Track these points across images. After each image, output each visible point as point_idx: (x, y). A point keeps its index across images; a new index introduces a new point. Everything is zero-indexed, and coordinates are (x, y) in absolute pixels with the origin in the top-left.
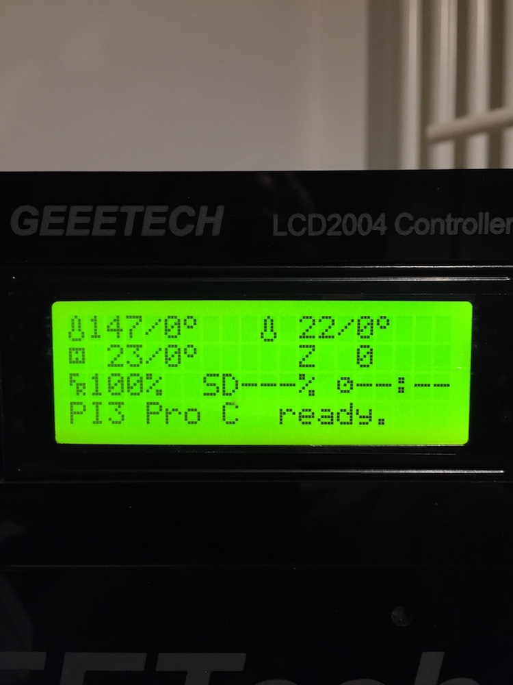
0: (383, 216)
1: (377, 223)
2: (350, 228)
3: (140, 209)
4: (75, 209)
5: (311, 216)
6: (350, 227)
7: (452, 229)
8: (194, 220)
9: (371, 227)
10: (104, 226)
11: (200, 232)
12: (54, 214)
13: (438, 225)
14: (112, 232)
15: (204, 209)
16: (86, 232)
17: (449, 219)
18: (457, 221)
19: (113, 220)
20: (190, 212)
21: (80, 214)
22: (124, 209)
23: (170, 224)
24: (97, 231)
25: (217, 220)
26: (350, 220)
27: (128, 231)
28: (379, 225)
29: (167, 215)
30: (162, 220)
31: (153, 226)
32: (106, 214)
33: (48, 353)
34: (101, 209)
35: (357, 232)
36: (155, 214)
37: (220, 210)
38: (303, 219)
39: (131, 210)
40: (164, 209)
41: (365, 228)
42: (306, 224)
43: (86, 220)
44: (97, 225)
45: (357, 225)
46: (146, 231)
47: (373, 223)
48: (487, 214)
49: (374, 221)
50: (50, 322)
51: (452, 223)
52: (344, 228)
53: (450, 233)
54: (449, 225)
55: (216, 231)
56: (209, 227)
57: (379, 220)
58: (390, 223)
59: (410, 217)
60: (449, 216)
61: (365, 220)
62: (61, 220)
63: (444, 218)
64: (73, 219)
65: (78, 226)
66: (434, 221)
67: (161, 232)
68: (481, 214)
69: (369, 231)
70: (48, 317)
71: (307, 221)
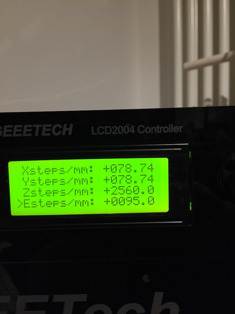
0: (133, 126)
3: (41, 126)
4: (16, 127)
5: (106, 127)
6: (121, 131)
7: (159, 131)
8: (62, 130)
9: (128, 131)
10: (27, 133)
11: (64, 134)
12: (8, 128)
13: (154, 129)
14: (30, 135)
15: (65, 125)
16: (20, 135)
17: (158, 127)
18: (161, 128)
19: (30, 130)
20: (60, 126)
21: (18, 128)
22: (35, 126)
23: (53, 131)
24: (25, 135)
25: (70, 129)
26: (121, 128)
27: (37, 134)
28: (132, 130)
29: (51, 128)
30: (49, 130)
31: (46, 132)
32: (28, 128)
33: (7, 181)
34: (26, 126)
35: (124, 132)
36: (47, 128)
37: (71, 125)
38: (103, 128)
39: (38, 126)
40: (50, 125)
41: (126, 131)
42: (104, 130)
43: (21, 130)
44: (25, 132)
45: (123, 130)
46: (44, 134)
48: (172, 125)
49: (130, 129)
50: (7, 169)
51: (159, 129)
52: (119, 131)
53: (159, 132)
54: (158, 129)
55: (70, 134)
56: (67, 132)
57: (132, 128)
58: (136, 129)
59: (144, 127)
60: (158, 126)
61: (126, 128)
62: (11, 131)
63: (156, 126)
64: (15, 130)
65: (17, 133)
66: (152, 128)
67: (49, 134)
68: (170, 125)
69: (128, 132)
70: (7, 168)
71: (104, 129)
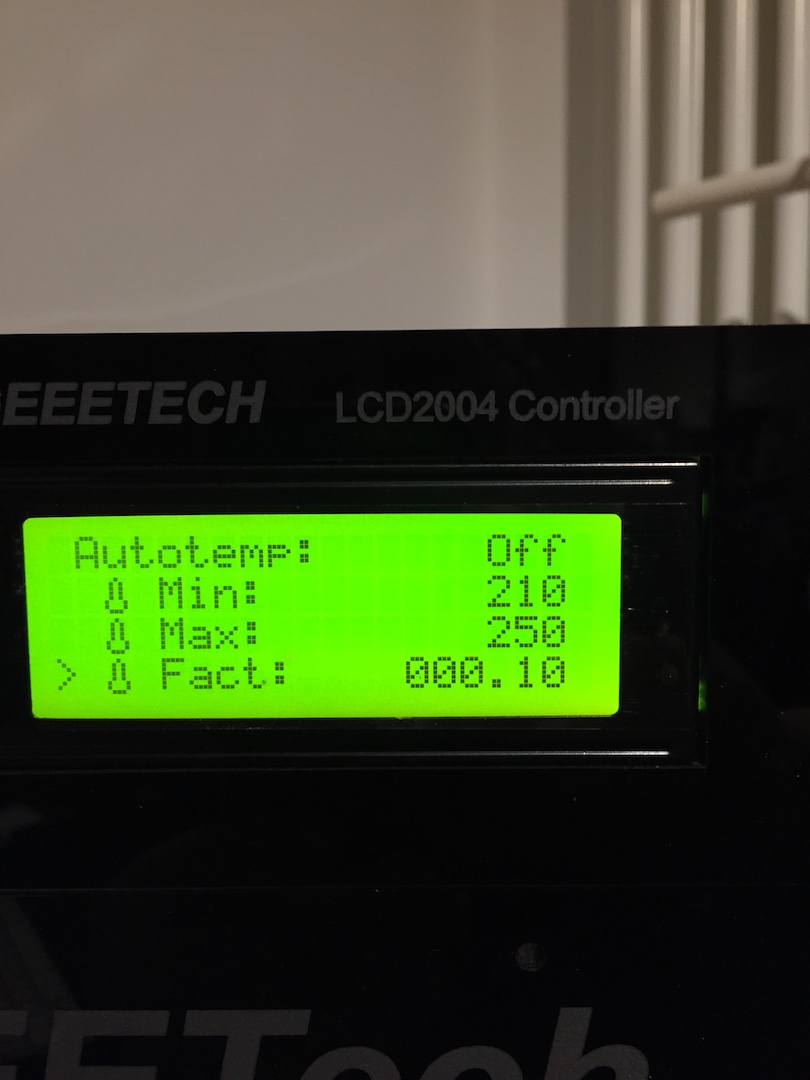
0: (491, 395)
1: (484, 404)
2: (445, 413)
3: (146, 386)
4: (52, 388)
5: (390, 395)
7: (591, 411)
8: (223, 402)
9: (475, 410)
10: (94, 411)
11: (232, 418)
12: (22, 395)
13: (570, 406)
14: (105, 420)
15: (237, 386)
16: (69, 420)
17: (586, 398)
18: (597, 402)
19: (107, 402)
20: (218, 390)
21: (59, 394)
22: (122, 386)
23: (190, 407)
24: (85, 418)
25: (257, 401)
26: (445, 400)
27: (130, 418)
28: (487, 407)
29: (185, 394)
30: (178, 402)
31: (165, 411)
32: (96, 394)
33: (19, 591)
34: (89, 388)
35: (456, 416)
36: (168, 394)
37: (260, 387)
38: (378, 398)
39: (134, 389)
40: (180, 385)
41: (467, 412)
42: (383, 407)
43: (69, 402)
44: (84, 410)
45: (456, 407)
46: (156, 418)
47: (479, 404)
48: (640, 392)
51: (591, 404)
52: (438, 411)
53: (587, 417)
54: (586, 406)
55: (255, 417)
56: (244, 411)
57: (486, 400)
58: (501, 403)
59: (531, 396)
60: (586, 394)
61: (467, 400)
62: (33, 402)
63: (579, 396)
64: (51, 402)
65: (57, 411)
66: (564, 402)
67: (177, 419)
68: (631, 392)
69: (473, 415)
70: (17, 541)
71: (385, 402)
